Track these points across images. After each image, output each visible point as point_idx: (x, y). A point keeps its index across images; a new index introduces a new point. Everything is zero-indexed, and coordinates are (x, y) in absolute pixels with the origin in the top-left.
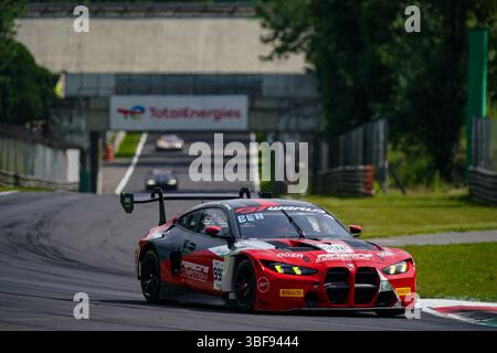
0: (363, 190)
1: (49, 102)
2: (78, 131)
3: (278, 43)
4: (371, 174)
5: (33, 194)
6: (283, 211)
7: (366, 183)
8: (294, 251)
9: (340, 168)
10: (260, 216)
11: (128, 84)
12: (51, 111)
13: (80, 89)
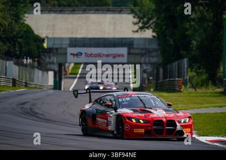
0: (177, 89)
1: (40, 50)
2: (53, 63)
3: (140, 25)
4: (181, 82)
5: (35, 90)
6: (138, 97)
7: (179, 86)
8: (140, 113)
9: (168, 79)
10: (128, 99)
11: (75, 42)
12: (42, 54)
13: (54, 44)
